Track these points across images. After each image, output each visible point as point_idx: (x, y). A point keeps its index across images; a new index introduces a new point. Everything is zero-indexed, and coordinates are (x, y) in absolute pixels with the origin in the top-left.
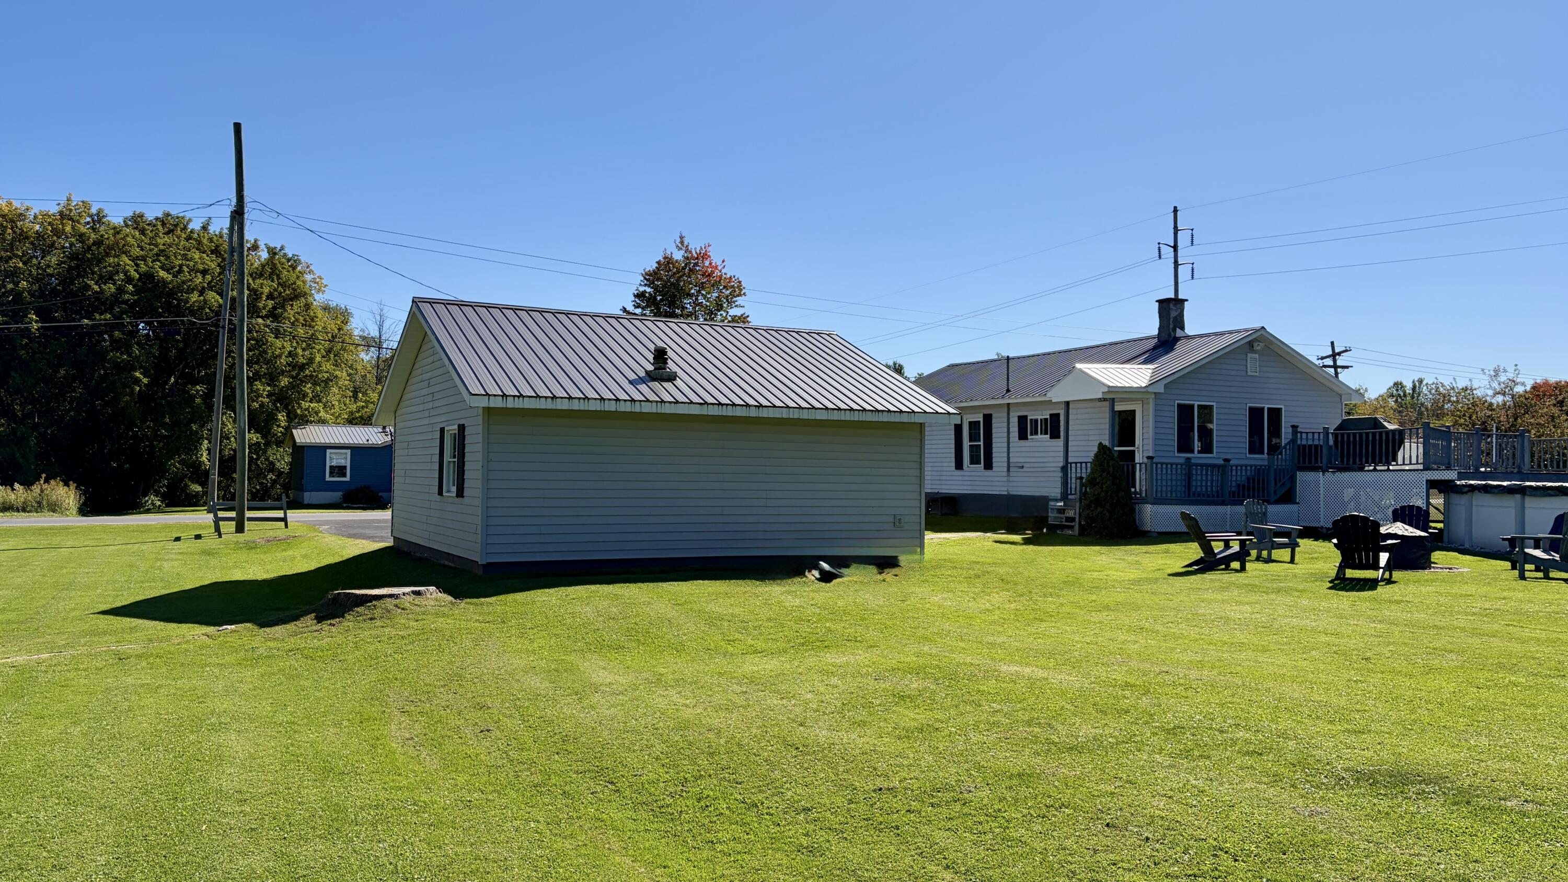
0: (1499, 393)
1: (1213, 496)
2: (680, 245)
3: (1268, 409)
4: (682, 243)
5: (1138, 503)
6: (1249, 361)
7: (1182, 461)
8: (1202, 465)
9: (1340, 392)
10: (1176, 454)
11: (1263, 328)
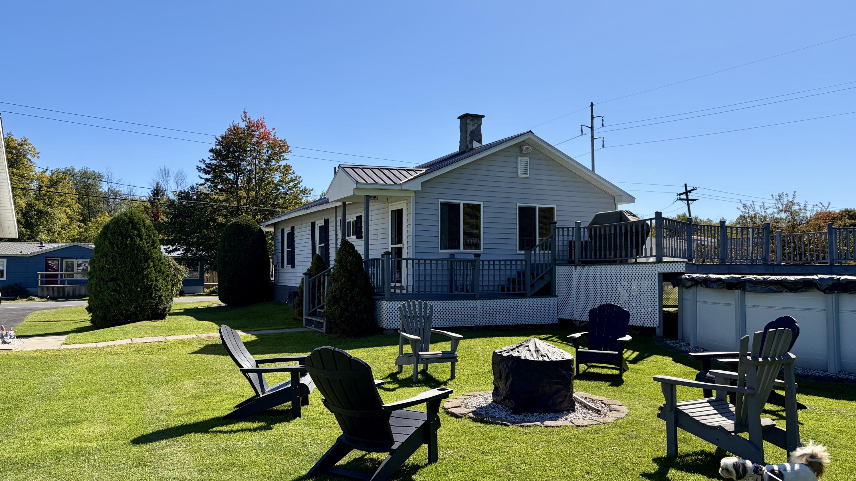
0: (782, 211)
1: (467, 291)
2: (244, 118)
3: (540, 208)
4: (245, 116)
5: (379, 300)
6: (519, 164)
7: (447, 257)
8: (464, 260)
9: (613, 194)
10: (440, 250)
11: (530, 131)
